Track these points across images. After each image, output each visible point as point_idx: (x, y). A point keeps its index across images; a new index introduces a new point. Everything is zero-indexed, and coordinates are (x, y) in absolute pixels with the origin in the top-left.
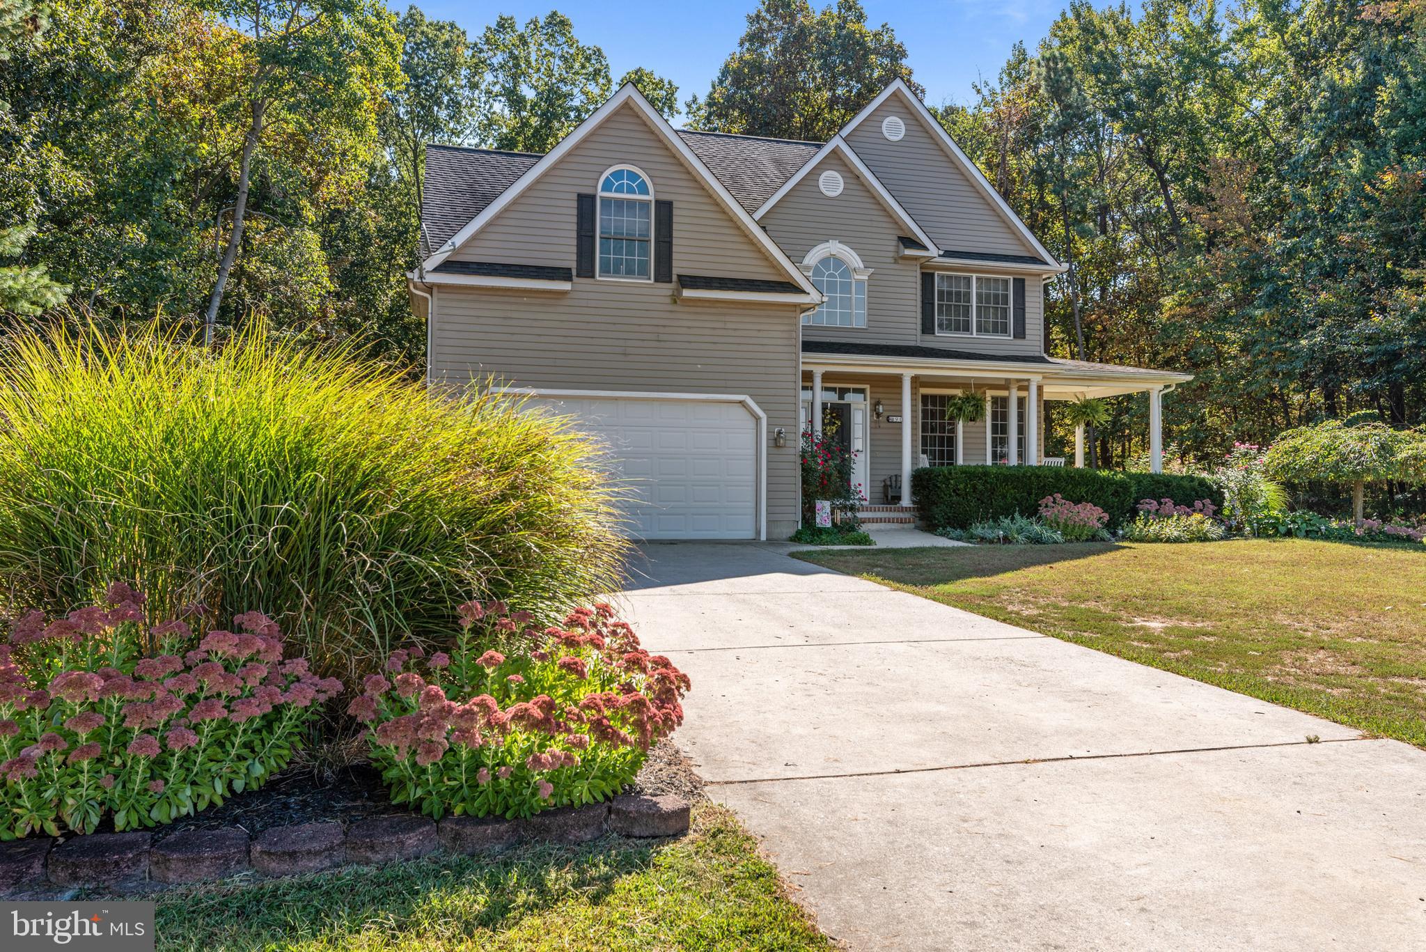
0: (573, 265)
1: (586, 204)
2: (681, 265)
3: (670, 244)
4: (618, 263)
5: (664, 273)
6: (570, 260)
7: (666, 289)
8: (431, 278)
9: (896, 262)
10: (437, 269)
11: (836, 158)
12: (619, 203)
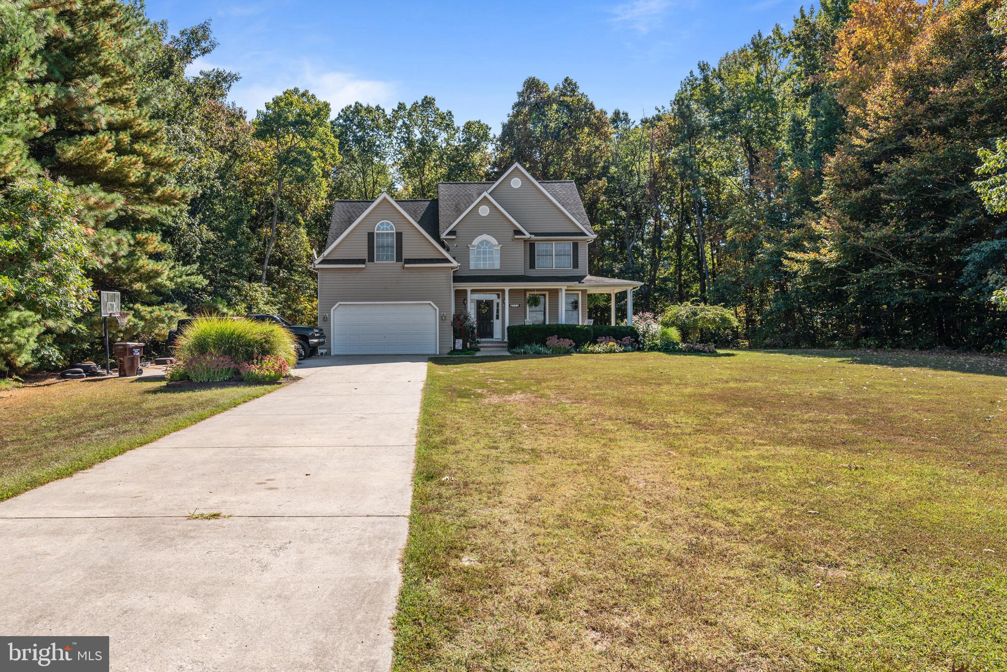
0: (367, 258)
1: (371, 236)
2: (406, 255)
3: (401, 248)
4: (383, 256)
5: (399, 258)
6: (365, 256)
7: (400, 264)
8: (317, 266)
9: (513, 240)
10: (319, 263)
11: (485, 201)
12: (383, 234)
